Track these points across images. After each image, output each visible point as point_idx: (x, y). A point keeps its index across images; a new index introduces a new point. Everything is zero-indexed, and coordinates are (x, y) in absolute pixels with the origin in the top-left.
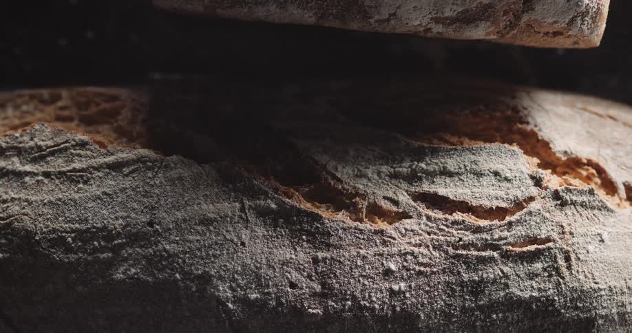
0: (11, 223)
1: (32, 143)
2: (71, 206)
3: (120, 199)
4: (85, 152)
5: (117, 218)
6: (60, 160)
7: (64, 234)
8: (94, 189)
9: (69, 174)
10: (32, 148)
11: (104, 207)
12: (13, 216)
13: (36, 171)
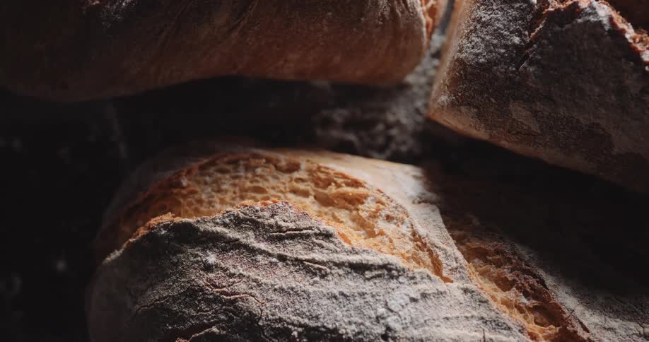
0: (235, 300)
1: (272, 221)
2: (304, 298)
3: (357, 303)
4: (327, 244)
5: (350, 323)
6: (299, 246)
7: (290, 327)
8: (332, 286)
9: (307, 263)
10: (271, 226)
11: (338, 308)
12: (239, 294)
13: (270, 251)
